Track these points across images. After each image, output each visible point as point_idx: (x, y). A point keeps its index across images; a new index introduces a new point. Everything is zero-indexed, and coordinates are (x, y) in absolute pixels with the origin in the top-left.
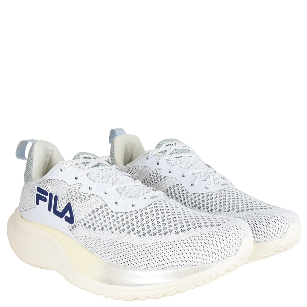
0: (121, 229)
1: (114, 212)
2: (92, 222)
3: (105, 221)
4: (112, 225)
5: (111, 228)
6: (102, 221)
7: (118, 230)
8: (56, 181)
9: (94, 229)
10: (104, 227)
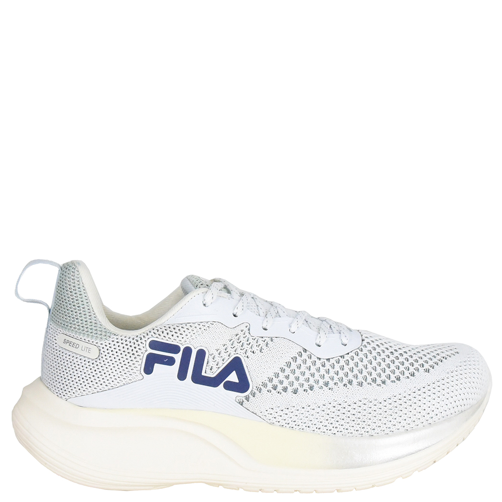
0: (345, 381)
1: (324, 359)
2: (288, 381)
3: (313, 375)
4: (327, 379)
5: (326, 384)
6: (307, 375)
7: (341, 385)
8: (203, 324)
9: (295, 392)
10: (314, 384)
